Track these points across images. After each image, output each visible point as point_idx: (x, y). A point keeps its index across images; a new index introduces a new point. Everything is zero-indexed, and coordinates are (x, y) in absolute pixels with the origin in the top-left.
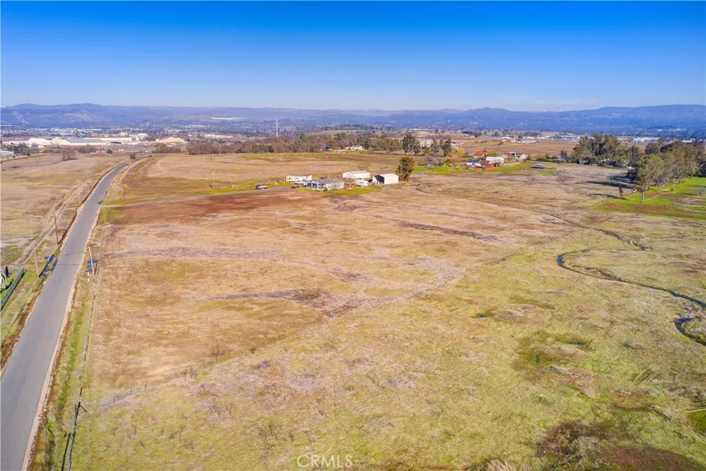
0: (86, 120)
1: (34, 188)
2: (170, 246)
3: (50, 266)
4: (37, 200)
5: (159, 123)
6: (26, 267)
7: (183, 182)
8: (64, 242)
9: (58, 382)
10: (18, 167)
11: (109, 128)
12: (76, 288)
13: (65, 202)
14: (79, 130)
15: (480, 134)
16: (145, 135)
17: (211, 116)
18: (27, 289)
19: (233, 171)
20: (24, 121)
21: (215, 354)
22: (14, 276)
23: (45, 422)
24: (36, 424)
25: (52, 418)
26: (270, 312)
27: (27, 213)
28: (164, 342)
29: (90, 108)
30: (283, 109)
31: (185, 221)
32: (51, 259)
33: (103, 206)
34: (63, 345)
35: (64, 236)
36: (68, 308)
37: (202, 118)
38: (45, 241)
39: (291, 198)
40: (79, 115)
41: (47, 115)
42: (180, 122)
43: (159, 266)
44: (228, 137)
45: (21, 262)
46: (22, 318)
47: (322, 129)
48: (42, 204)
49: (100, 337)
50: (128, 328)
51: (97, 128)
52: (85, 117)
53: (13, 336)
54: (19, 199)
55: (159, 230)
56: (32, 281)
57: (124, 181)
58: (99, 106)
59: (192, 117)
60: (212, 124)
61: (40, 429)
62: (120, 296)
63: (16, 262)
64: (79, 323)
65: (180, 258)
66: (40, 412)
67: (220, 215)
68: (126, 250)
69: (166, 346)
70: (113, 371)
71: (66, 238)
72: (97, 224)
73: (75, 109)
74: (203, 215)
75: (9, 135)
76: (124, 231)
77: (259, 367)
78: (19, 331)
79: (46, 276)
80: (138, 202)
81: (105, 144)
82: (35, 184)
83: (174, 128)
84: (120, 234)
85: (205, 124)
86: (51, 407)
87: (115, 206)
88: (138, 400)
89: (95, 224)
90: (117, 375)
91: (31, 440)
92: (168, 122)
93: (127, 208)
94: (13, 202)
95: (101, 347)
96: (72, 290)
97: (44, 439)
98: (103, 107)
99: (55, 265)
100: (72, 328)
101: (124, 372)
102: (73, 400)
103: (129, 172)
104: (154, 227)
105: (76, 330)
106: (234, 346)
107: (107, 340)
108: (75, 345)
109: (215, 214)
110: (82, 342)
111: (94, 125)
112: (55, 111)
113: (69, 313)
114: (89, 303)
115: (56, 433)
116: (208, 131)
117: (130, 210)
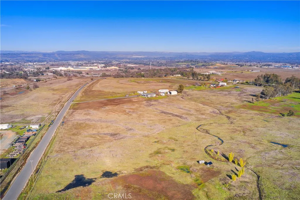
0: (82, 57)
1: (55, 94)
2: (86, 118)
3: (52, 123)
4: (54, 99)
5: (111, 59)
6: (46, 123)
7: (103, 92)
8: (58, 115)
9: (46, 151)
10: (52, 84)
11: (91, 61)
12: (56, 130)
13: (62, 101)
14: (79, 62)
15: (243, 65)
16: (103, 65)
17: (133, 55)
18: (44, 130)
19: (122, 88)
20: (59, 58)
21: (82, 148)
22: (42, 126)
23: (42, 158)
24: (40, 159)
25: (43, 158)
26: (101, 139)
27: (50, 105)
28: (72, 144)
29: (84, 53)
30: (163, 52)
31: (95, 109)
32: (52, 121)
33: (73, 103)
34: (49, 144)
35: (58, 113)
36: (53, 135)
37: (129, 57)
38: (53, 115)
39: (134, 101)
40: (79, 55)
41: (67, 56)
42: (120, 58)
43: (80, 124)
44: (137, 66)
45: (45, 122)
46: (42, 137)
47: (176, 62)
48: (55, 101)
49: (58, 143)
50: (65, 141)
51: (86, 61)
52: (82, 56)
53: (39, 141)
54: (49, 99)
55: (86, 112)
56: (46, 127)
57: (84, 92)
58: (88, 51)
59: (124, 56)
60: (132, 59)
61: (40, 160)
62: (66, 133)
63: (43, 122)
64: (54, 139)
65: (87, 122)
66: (41, 157)
67: (107, 107)
68: (73, 119)
69: (72, 145)
70: (58, 150)
71: (58, 114)
72: (69, 109)
73: (78, 53)
74: (102, 107)
75: (53, 65)
76: (76, 112)
77: (89, 151)
78: (40, 140)
79: (50, 126)
80: (84, 101)
81: (87, 69)
82: (55, 92)
83: (117, 61)
84: (74, 113)
85: (129, 59)
86: (43, 156)
87: (77, 103)
88: (61, 156)
89: (68, 109)
90: (58, 151)
91: (38, 161)
92: (114, 58)
93: (80, 103)
94: (47, 100)
95: (57, 145)
96: (55, 130)
97: (41, 161)
98: (89, 52)
99: (53, 123)
100: (52, 140)
101: (60, 150)
102: (48, 155)
103: (87, 87)
104: (85, 111)
105: (53, 141)
106: (87, 146)
107: (59, 143)
108: (52, 144)
109: (105, 107)
110: (54, 143)
111: (85, 59)
112: (71, 54)
113: (53, 137)
114: (58, 134)
115: (43, 161)
116: (129, 63)
117: (80, 104)
